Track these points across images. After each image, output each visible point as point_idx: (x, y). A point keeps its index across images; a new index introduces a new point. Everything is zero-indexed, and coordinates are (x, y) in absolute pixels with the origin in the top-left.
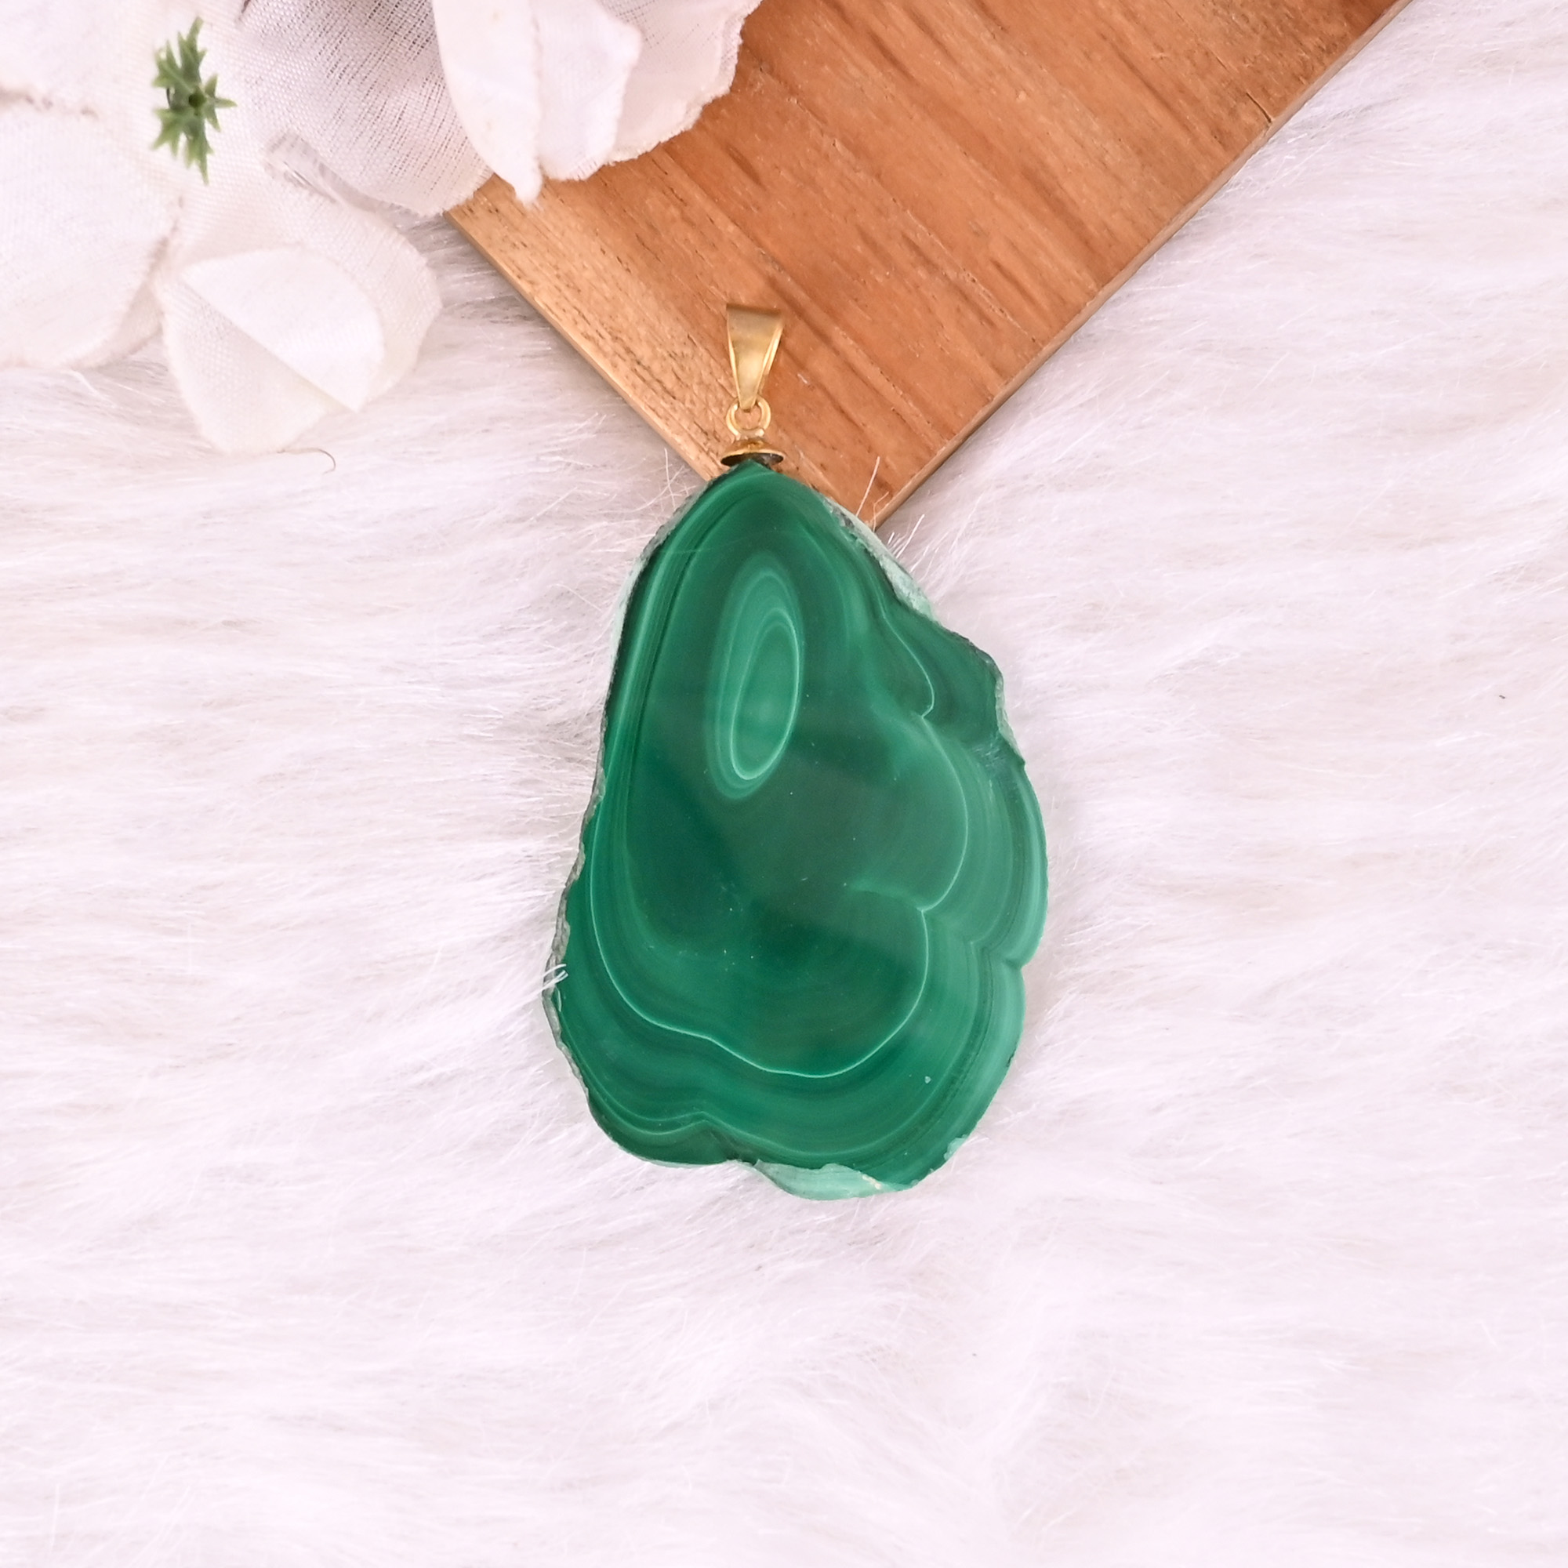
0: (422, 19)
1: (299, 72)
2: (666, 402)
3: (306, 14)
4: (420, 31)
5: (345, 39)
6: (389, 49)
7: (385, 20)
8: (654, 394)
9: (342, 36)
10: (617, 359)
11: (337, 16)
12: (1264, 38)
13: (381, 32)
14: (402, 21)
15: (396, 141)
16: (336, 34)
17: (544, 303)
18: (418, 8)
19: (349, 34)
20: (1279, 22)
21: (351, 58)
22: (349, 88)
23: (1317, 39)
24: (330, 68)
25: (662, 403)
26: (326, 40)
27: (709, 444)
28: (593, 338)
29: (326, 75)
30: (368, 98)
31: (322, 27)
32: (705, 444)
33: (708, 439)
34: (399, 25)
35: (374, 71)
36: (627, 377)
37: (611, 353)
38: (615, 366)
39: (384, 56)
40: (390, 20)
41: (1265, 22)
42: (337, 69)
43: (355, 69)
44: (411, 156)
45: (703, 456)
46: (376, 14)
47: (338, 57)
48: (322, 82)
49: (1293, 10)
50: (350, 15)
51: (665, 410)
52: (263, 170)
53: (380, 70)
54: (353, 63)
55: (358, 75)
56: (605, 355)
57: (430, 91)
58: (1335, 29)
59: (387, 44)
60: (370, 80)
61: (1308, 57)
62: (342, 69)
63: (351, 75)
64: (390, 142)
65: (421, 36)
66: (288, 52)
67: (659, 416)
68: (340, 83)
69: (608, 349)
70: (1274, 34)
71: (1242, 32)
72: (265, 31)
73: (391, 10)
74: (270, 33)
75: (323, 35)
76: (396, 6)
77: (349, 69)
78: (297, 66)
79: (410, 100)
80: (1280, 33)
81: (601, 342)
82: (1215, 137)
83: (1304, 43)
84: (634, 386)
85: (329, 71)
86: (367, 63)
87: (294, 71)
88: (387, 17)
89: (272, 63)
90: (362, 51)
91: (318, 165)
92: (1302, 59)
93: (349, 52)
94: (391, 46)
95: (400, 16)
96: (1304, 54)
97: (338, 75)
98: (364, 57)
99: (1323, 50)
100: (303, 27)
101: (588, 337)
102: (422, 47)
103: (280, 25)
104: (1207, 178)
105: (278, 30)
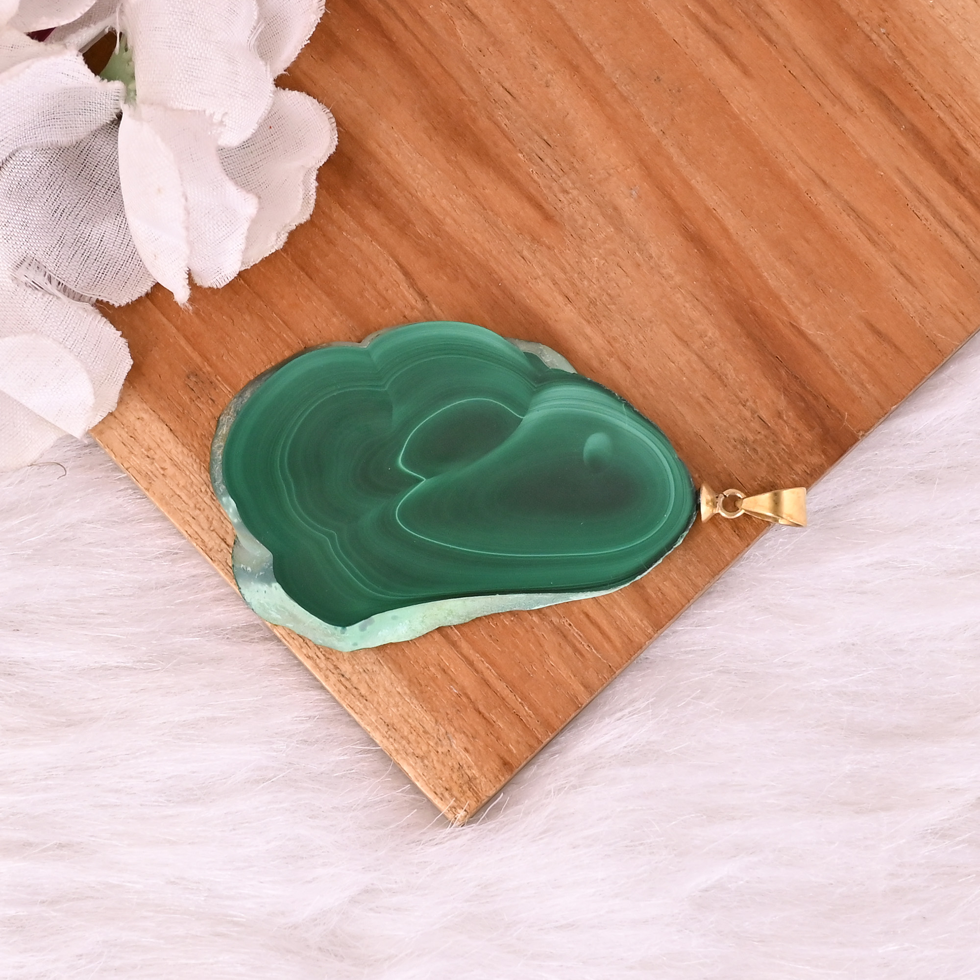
0: (113, 174)
1: (33, 214)
2: (361, 703)
3: (37, 175)
4: (112, 182)
5: (63, 190)
6: (92, 195)
7: (89, 176)
8: (353, 697)
9: (61, 188)
10: (328, 672)
11: (57, 175)
12: (768, 465)
13: (87, 184)
14: (100, 176)
15: (99, 255)
16: (57, 188)
17: (280, 633)
18: (110, 166)
19: (66, 186)
20: (778, 454)
21: (68, 202)
22: (67, 222)
23: (804, 467)
24: (54, 210)
25: (358, 703)
26: (51, 191)
27: (389, 733)
28: (312, 658)
29: (52, 214)
30: (80, 228)
31: (48, 183)
32: (387, 732)
33: (389, 729)
34: (99, 178)
35: (83, 209)
36: (335, 685)
37: (325, 669)
38: (327, 677)
39: (90, 199)
40: (93, 175)
41: (769, 454)
42: (59, 210)
43: (71, 209)
44: (110, 265)
45: (385, 741)
46: (83, 172)
47: (59, 202)
48: (49, 219)
49: (788, 446)
50: (66, 174)
51: (360, 708)
52: (11, 282)
53: (87, 209)
54: (69, 206)
55: (73, 213)
56: (320, 670)
57: (120, 222)
58: (816, 460)
59: (91, 191)
60: (81, 216)
61: (797, 478)
62: (62, 209)
63: (68, 213)
64: (95, 256)
65: (114, 185)
66: (26, 202)
67: (356, 713)
68: (61, 219)
69: (322, 665)
70: (775, 462)
71: (754, 461)
72: (11, 189)
73: (93, 169)
74: (14, 190)
75: (48, 188)
76: (96, 166)
77: (67, 210)
78: (32, 210)
79: (106, 228)
80: (779, 462)
81: (318, 661)
82: (735, 531)
83: (795, 468)
84: (339, 691)
85: (53, 212)
86: (78, 205)
87: (30, 214)
88: (90, 173)
89: (15, 210)
90: (75, 197)
91: (46, 277)
92: (794, 479)
93: (66, 198)
94: (94, 192)
95: (99, 173)
96: (795, 476)
97: (60, 214)
98: (77, 201)
99: (808, 474)
100: (35, 184)
101: (309, 657)
102: (114, 192)
103: (20, 184)
104: (729, 559)
105: (19, 187)
